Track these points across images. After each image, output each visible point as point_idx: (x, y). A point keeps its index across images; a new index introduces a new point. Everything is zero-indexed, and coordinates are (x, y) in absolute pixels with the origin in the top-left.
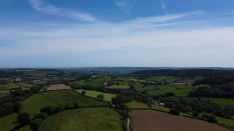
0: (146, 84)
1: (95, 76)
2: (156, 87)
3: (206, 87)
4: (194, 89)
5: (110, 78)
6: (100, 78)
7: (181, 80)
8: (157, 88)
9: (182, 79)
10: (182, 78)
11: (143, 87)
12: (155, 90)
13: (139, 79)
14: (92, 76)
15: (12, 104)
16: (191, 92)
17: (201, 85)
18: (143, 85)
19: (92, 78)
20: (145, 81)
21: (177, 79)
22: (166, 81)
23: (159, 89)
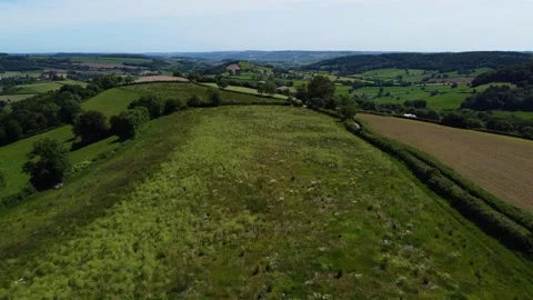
0: (357, 86)
1: (234, 68)
2: (381, 90)
3: (508, 88)
4: (474, 91)
5: (270, 72)
6: (247, 70)
7: (439, 77)
8: (384, 93)
9: (442, 75)
10: (441, 72)
11: (350, 91)
12: (379, 96)
13: (338, 76)
14: (228, 68)
15: (56, 107)
16: (468, 99)
17: (494, 84)
18: (351, 87)
19: (230, 71)
20: (353, 80)
21: (429, 75)
22: (403, 80)
23: (388, 95)
